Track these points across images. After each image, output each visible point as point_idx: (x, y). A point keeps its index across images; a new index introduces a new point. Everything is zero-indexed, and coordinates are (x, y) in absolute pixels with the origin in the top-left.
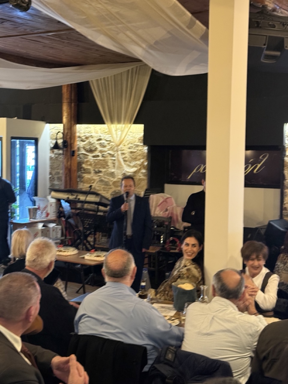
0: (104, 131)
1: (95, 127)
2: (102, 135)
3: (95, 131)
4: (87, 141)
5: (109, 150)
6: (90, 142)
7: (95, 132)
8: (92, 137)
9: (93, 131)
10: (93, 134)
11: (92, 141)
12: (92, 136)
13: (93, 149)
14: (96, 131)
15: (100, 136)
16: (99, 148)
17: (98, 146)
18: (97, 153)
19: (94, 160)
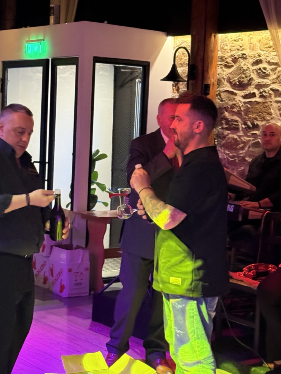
0: (266, 44)
1: (251, 38)
2: (262, 53)
3: (250, 45)
4: (236, 66)
5: (274, 83)
6: (240, 68)
7: (250, 49)
8: (245, 58)
9: (247, 46)
10: (247, 52)
11: (245, 64)
12: (244, 56)
13: (246, 81)
14: (252, 45)
15: (259, 56)
16: (257, 80)
17: (254, 76)
18: (251, 90)
19: (245, 103)
